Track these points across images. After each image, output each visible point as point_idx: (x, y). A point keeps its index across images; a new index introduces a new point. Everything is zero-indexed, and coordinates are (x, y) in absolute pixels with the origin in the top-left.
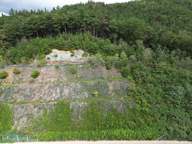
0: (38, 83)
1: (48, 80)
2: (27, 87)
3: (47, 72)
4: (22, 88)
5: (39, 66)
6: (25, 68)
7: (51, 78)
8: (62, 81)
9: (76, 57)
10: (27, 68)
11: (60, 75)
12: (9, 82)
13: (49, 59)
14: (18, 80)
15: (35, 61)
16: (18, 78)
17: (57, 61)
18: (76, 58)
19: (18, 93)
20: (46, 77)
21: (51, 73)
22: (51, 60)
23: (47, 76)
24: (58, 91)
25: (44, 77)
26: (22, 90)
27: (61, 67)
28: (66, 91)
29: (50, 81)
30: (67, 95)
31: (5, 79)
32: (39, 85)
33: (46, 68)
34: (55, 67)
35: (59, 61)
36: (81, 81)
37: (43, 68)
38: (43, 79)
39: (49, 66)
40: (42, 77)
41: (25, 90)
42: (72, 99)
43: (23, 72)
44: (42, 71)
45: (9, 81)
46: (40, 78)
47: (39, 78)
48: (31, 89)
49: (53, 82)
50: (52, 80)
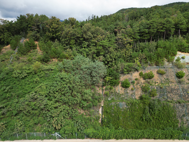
2: (179, 87)
4: (174, 88)
12: (157, 83)
14: (165, 80)
16: (163, 78)
17: (187, 63)
19: (171, 92)
26: (175, 90)
31: (151, 79)
33: (186, 69)
37: (184, 69)
41: (178, 90)
43: (166, 73)
45: (157, 81)
47: (184, 79)
48: (183, 89)
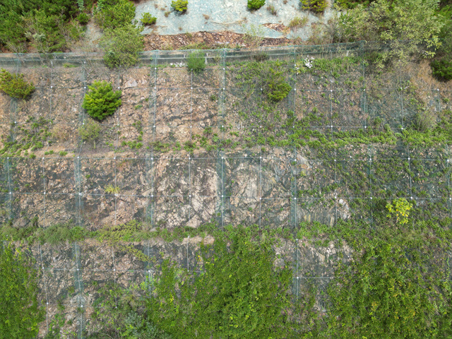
0: (117, 144)
1: (164, 130)
2: (73, 166)
3: (154, 94)
4: (53, 168)
5: (114, 63)
6: (51, 70)
7: (175, 123)
8: (226, 137)
9: (274, 14)
10: (58, 68)
11: (215, 108)
13: (151, 23)
14: (29, 128)
15: (93, 32)
16: (27, 118)
17: (189, 37)
18: (273, 20)
19: (37, 188)
20: (153, 119)
21: (174, 99)
22: (160, 31)
23: (154, 110)
24: (214, 183)
25: (140, 117)
26: (56, 177)
27: (215, 68)
28: (249, 189)
29: (171, 136)
30: (253, 206)
32: (124, 155)
33: (144, 69)
34: (189, 69)
35: (196, 35)
36: (312, 140)
37: (134, 70)
38: (139, 127)
39: (160, 62)
40: (135, 116)
41: (67, 176)
42: (278, 223)
43: (43, 89)
44: (128, 84)
46: (126, 123)
47: (122, 121)
48: (91, 173)
49: (186, 140)
50: (183, 132)
